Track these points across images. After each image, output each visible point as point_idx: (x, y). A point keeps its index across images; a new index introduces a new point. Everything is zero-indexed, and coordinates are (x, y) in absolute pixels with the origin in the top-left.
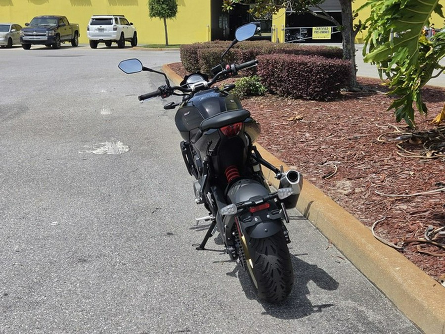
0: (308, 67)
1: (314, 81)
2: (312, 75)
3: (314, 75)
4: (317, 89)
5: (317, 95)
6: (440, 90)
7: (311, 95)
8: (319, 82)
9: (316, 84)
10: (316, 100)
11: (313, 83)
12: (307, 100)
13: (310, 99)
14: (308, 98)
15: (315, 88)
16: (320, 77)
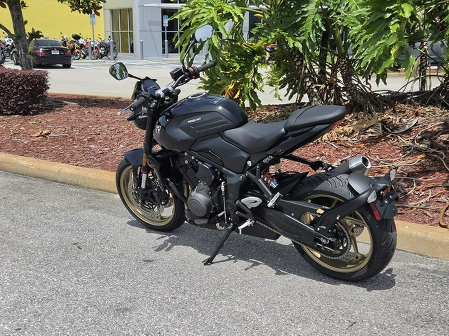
0: (6, 79)
1: (16, 94)
2: (12, 87)
3: (15, 86)
4: (20, 103)
5: (20, 109)
6: (96, 98)
7: (12, 109)
8: (22, 95)
9: (18, 97)
10: (20, 114)
11: (13, 95)
12: (8, 115)
13: (12, 114)
14: (9, 113)
15: (17, 101)
16: (23, 89)
